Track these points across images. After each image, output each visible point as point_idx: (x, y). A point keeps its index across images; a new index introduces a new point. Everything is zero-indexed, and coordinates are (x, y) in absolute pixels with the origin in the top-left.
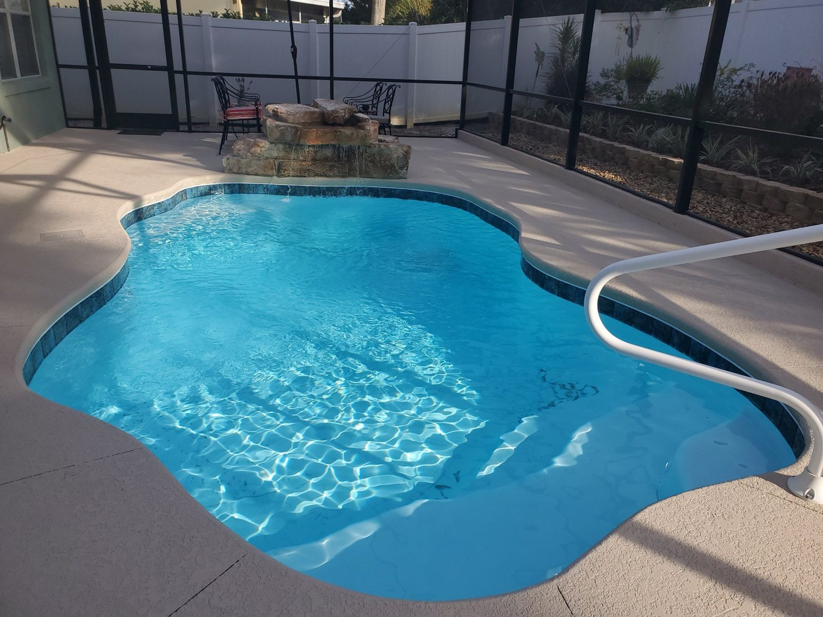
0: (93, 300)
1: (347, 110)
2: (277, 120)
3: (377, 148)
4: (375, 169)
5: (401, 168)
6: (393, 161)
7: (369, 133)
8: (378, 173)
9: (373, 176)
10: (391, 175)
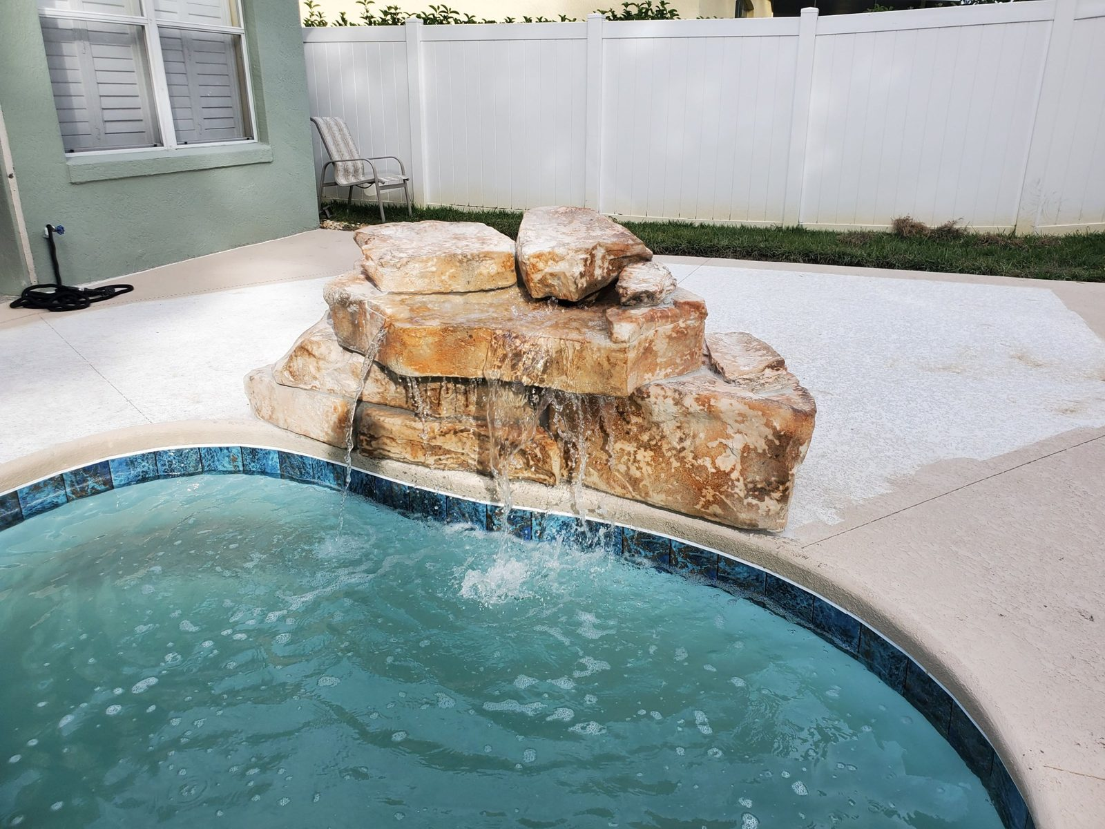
3: (670, 401)
4: (657, 478)
5: (760, 492)
6: (727, 462)
7: (624, 351)
8: (669, 492)
9: (650, 500)
10: (715, 509)
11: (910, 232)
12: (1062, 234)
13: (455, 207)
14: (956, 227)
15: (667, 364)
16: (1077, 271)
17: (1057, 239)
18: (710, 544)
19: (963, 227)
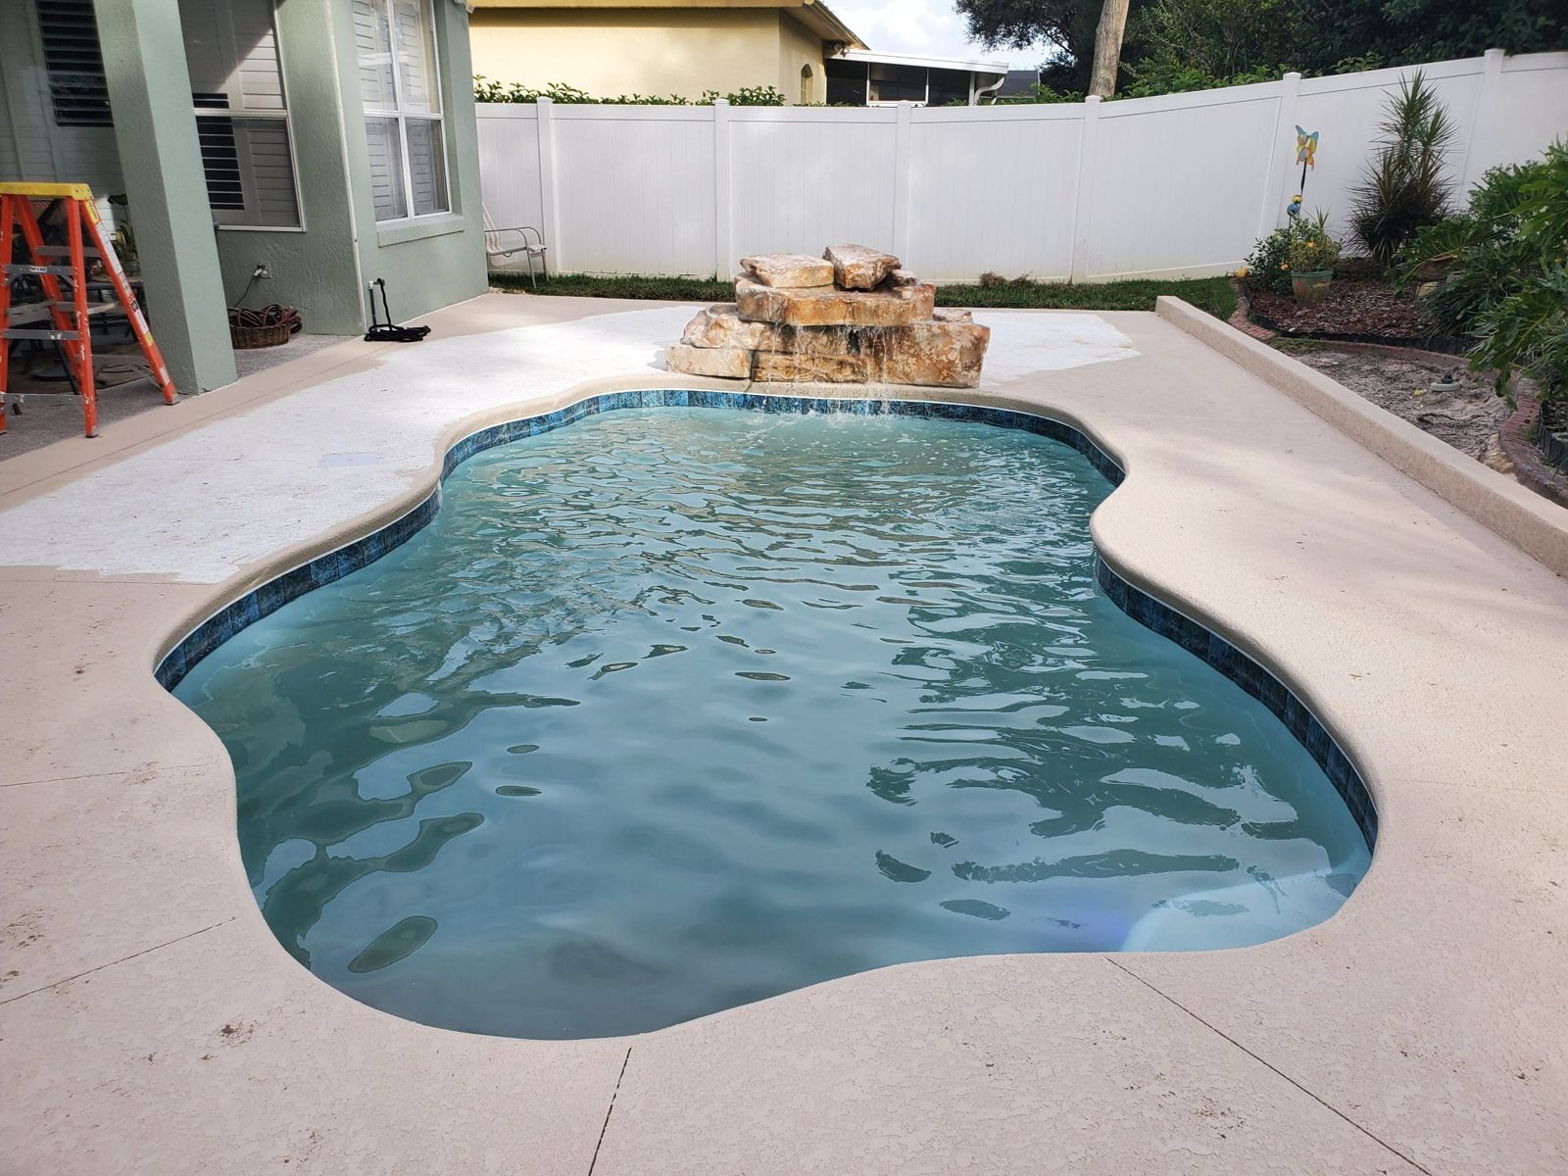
0: (341, 558)
1: (879, 264)
2: (755, 282)
3: (925, 330)
4: (919, 370)
5: (968, 368)
6: (953, 356)
7: (908, 304)
8: (925, 376)
9: (915, 383)
10: (948, 380)
11: (994, 284)
12: (1105, 283)
13: (588, 274)
14: (1028, 279)
15: (922, 314)
16: (1114, 304)
17: (1100, 285)
18: (945, 400)
19: (1033, 278)
